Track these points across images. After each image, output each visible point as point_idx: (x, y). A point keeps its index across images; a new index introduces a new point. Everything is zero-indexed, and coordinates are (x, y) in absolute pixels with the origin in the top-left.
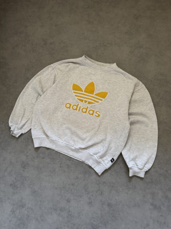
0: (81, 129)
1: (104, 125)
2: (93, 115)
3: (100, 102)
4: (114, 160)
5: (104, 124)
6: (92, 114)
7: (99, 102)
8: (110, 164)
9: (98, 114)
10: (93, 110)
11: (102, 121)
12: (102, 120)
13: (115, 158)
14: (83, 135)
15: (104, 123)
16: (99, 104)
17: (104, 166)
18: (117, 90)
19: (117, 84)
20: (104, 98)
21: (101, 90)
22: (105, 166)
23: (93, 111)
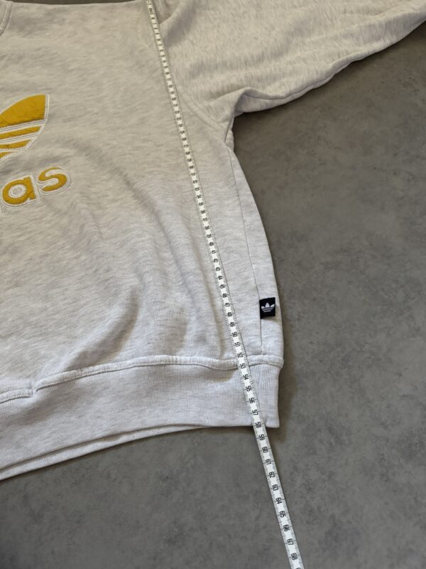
0: (17, 285)
1: (118, 203)
2: (34, 197)
3: (33, 138)
4: (272, 301)
5: (114, 201)
6: (30, 195)
7: (26, 142)
8: (273, 328)
9: (52, 177)
10: (22, 178)
11: (95, 193)
12: (93, 190)
13: (270, 291)
14: (48, 305)
15: (109, 198)
16: (33, 148)
17: (260, 362)
18: (71, 68)
19: (54, 51)
20: (41, 118)
21: (7, 102)
22: (266, 358)
23: (27, 183)
